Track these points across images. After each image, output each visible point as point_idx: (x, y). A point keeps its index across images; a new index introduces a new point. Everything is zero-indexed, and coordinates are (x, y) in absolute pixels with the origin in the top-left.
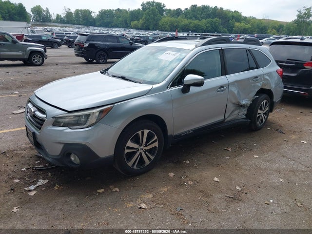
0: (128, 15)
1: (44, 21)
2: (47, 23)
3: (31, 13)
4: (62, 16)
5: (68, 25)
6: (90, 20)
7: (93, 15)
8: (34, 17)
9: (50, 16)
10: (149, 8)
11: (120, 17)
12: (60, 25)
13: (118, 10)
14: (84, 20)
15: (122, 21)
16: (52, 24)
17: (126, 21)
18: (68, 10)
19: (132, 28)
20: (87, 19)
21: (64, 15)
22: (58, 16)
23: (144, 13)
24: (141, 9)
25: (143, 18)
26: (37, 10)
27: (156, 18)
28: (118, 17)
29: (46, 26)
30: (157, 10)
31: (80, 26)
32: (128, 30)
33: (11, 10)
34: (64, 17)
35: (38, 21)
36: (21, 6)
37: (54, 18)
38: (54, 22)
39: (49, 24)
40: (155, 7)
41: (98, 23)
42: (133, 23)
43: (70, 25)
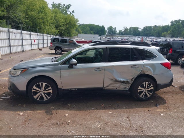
0: (160, 29)
1: (112, 34)
2: (114, 35)
3: (107, 30)
4: (122, 31)
5: (124, 35)
6: (137, 33)
7: (139, 29)
8: (108, 32)
9: (116, 31)
10: (176, 24)
11: (155, 30)
12: (120, 35)
13: (155, 26)
14: (133, 33)
15: (156, 33)
16: (116, 35)
17: (159, 33)
18: (126, 28)
19: (162, 37)
20: (136, 32)
21: (124, 30)
22: (120, 31)
23: (172, 27)
24: (170, 25)
25: (171, 30)
26: (110, 29)
27: (180, 30)
28: (154, 31)
29: (113, 36)
30: (181, 25)
31: (131, 36)
32: (159, 38)
33: (98, 29)
34: (123, 31)
35: (109, 34)
36: (103, 26)
37: (118, 32)
38: (117, 34)
39: (115, 35)
40: (180, 24)
41: (141, 34)
42: (163, 34)
43: (126, 35)
